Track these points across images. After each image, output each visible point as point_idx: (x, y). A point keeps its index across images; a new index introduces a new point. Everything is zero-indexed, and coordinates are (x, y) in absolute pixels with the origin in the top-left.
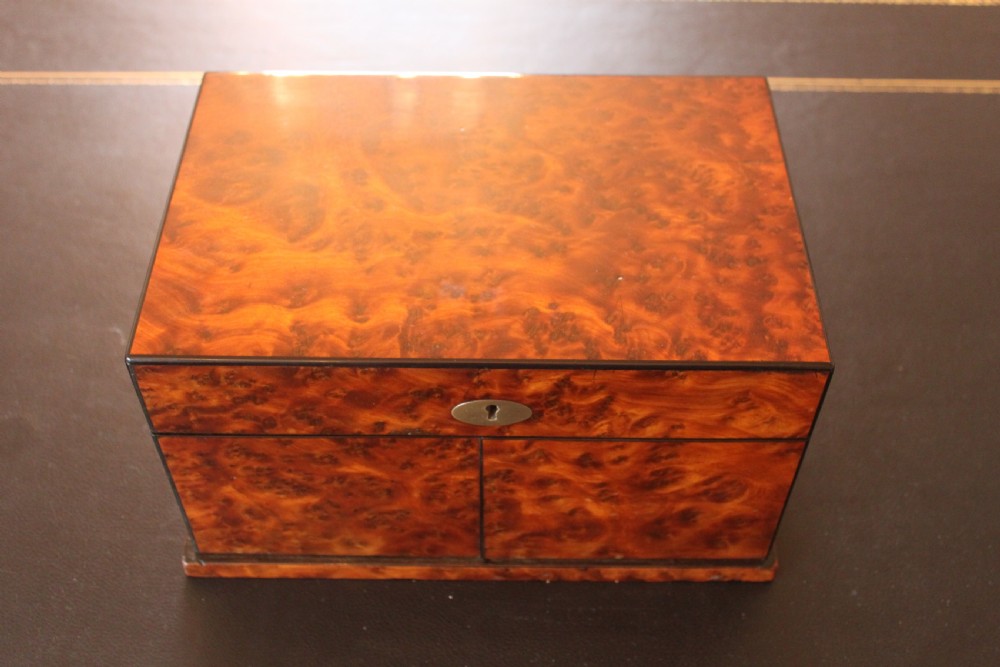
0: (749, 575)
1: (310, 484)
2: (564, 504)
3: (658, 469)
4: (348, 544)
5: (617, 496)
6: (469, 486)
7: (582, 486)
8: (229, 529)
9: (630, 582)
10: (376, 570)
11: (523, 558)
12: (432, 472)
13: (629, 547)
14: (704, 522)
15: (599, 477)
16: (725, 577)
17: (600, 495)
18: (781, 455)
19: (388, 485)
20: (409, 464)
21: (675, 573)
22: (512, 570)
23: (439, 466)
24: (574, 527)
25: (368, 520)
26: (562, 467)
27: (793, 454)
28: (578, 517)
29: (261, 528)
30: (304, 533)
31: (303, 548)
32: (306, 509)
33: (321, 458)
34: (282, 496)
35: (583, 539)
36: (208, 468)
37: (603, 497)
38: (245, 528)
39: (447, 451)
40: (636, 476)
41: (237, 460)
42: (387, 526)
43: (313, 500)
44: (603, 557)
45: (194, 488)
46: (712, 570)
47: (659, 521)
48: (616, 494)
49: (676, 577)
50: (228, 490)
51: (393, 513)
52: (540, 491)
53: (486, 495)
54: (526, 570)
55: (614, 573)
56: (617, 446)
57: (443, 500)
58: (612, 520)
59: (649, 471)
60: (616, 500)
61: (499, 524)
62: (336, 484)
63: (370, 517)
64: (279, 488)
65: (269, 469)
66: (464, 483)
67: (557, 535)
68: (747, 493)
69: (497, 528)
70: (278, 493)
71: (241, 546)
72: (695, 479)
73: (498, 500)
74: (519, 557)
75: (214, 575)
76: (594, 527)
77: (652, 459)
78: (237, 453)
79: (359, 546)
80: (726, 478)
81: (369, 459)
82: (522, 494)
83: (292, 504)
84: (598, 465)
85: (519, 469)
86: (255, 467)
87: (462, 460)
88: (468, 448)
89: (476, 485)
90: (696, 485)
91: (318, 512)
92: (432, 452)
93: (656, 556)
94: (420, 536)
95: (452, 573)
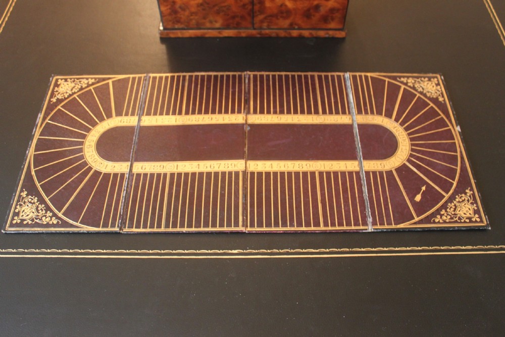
0: (338, 34)
4: (211, 22)
8: (174, 16)
9: (301, 37)
10: (220, 33)
13: (300, 23)
14: (323, 10)
16: (330, 35)
21: (314, 33)
22: (263, 32)
24: (282, 13)
25: (217, 10)
28: (283, 7)
29: (184, 15)
30: (197, 17)
31: (196, 24)
35: (285, 18)
38: (179, 15)
42: (223, 13)
44: (291, 26)
47: (309, 10)
49: (315, 36)
51: (225, 6)
54: (267, 31)
55: (295, 33)
58: (294, 9)
61: (259, 11)
67: (277, 16)
69: (258, 13)
71: (177, 24)
74: (265, 27)
75: (168, 36)
76: (288, 13)
79: (214, 23)
91: (202, 7)
93: (308, 26)
94: (233, 17)
95: (244, 33)
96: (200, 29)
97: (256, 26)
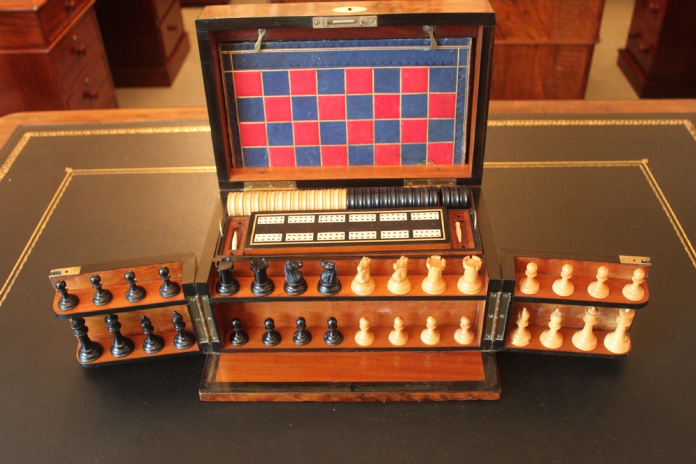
0: (487, 396)
9: (427, 401)
10: (296, 396)
16: (475, 397)
21: (449, 395)
22: (367, 395)
46: (467, 393)
54: (373, 395)
55: (417, 396)
75: (215, 400)
95: (335, 397)
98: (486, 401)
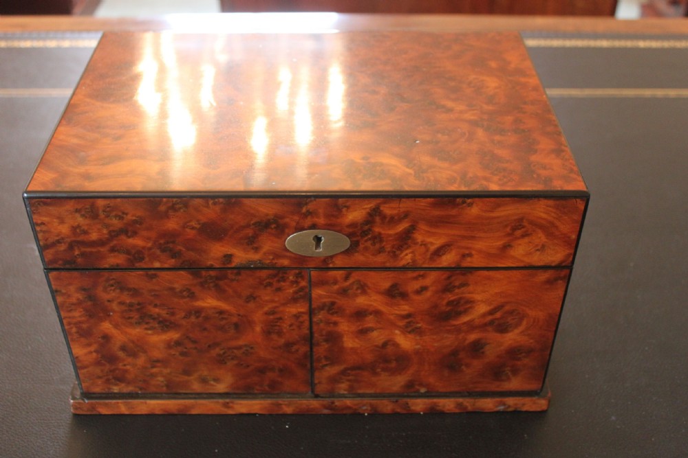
0: (528, 405)
1: (172, 319)
2: (378, 337)
3: (452, 299)
4: (204, 381)
5: (420, 328)
6: (301, 319)
7: (392, 317)
8: (108, 367)
9: (433, 413)
10: (226, 405)
11: (346, 392)
12: (271, 305)
13: (431, 380)
14: (491, 352)
15: (405, 308)
16: (509, 407)
17: (406, 327)
18: (549, 282)
19: (235, 319)
20: (251, 298)
21: (468, 403)
22: (338, 403)
23: (276, 299)
24: (386, 360)
25: (219, 355)
26: (375, 298)
27: (560, 282)
28: (390, 349)
29: (133, 366)
30: (168, 370)
31: (167, 386)
32: (169, 345)
33: (181, 292)
34: (150, 332)
35: (393, 372)
36: (89, 303)
37: (410, 329)
38: (120, 365)
39: (282, 284)
40: (435, 306)
41: (113, 294)
42: (235, 362)
43: (174, 335)
44: (410, 389)
45: (77, 324)
46: (498, 400)
47: (454, 353)
48: (419, 325)
49: (470, 409)
50: (106, 326)
51: (239, 348)
52: (359, 323)
53: (315, 328)
54: (348, 402)
55: (419, 405)
56: (420, 276)
57: (280, 334)
58: (417, 352)
59: (445, 302)
60: (419, 332)
61: (326, 358)
62: (193, 319)
63: (222, 352)
64: (147, 323)
65: (139, 304)
66: (297, 316)
67: (372, 368)
68: (524, 322)
69: (324, 362)
70: (146, 329)
71: (116, 385)
72: (482, 309)
73: (324, 333)
74: (342, 392)
75: (94, 413)
76: (401, 361)
77: (447, 289)
78: (113, 288)
79: (212, 382)
80: (507, 308)
81: (220, 293)
82: (345, 327)
83: (158, 339)
84: (404, 296)
85: (341, 301)
86: (128, 301)
87: (295, 292)
88: (300, 280)
89: (306, 317)
90: (484, 315)
91: (180, 349)
92: (270, 284)
93: (453, 389)
94: (262, 371)
95: (288, 406)
96: (176, 395)
97: (320, 389)
98: (526, 412)
